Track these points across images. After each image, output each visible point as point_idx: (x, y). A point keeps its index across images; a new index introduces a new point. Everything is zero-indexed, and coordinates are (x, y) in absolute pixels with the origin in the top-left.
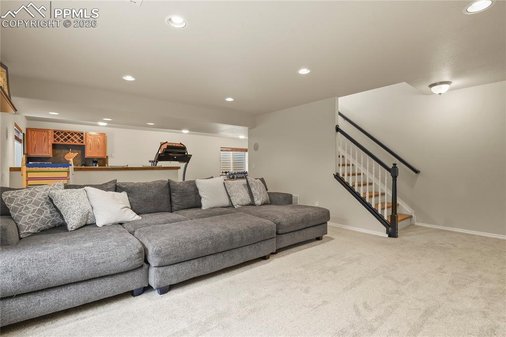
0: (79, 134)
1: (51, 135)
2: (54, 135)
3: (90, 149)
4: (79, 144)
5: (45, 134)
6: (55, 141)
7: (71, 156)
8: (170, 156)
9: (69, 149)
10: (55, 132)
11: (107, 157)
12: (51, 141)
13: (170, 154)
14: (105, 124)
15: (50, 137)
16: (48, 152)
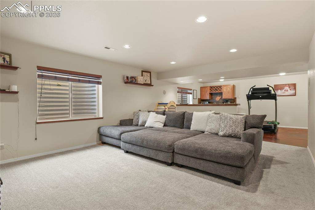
0: (220, 87)
1: (209, 89)
2: (210, 89)
3: (225, 94)
4: (220, 92)
5: (207, 89)
6: (210, 92)
7: (218, 98)
8: (255, 96)
9: (217, 95)
10: (210, 87)
11: (236, 98)
12: (209, 92)
13: (255, 94)
14: (223, 80)
15: (208, 90)
16: (208, 97)
